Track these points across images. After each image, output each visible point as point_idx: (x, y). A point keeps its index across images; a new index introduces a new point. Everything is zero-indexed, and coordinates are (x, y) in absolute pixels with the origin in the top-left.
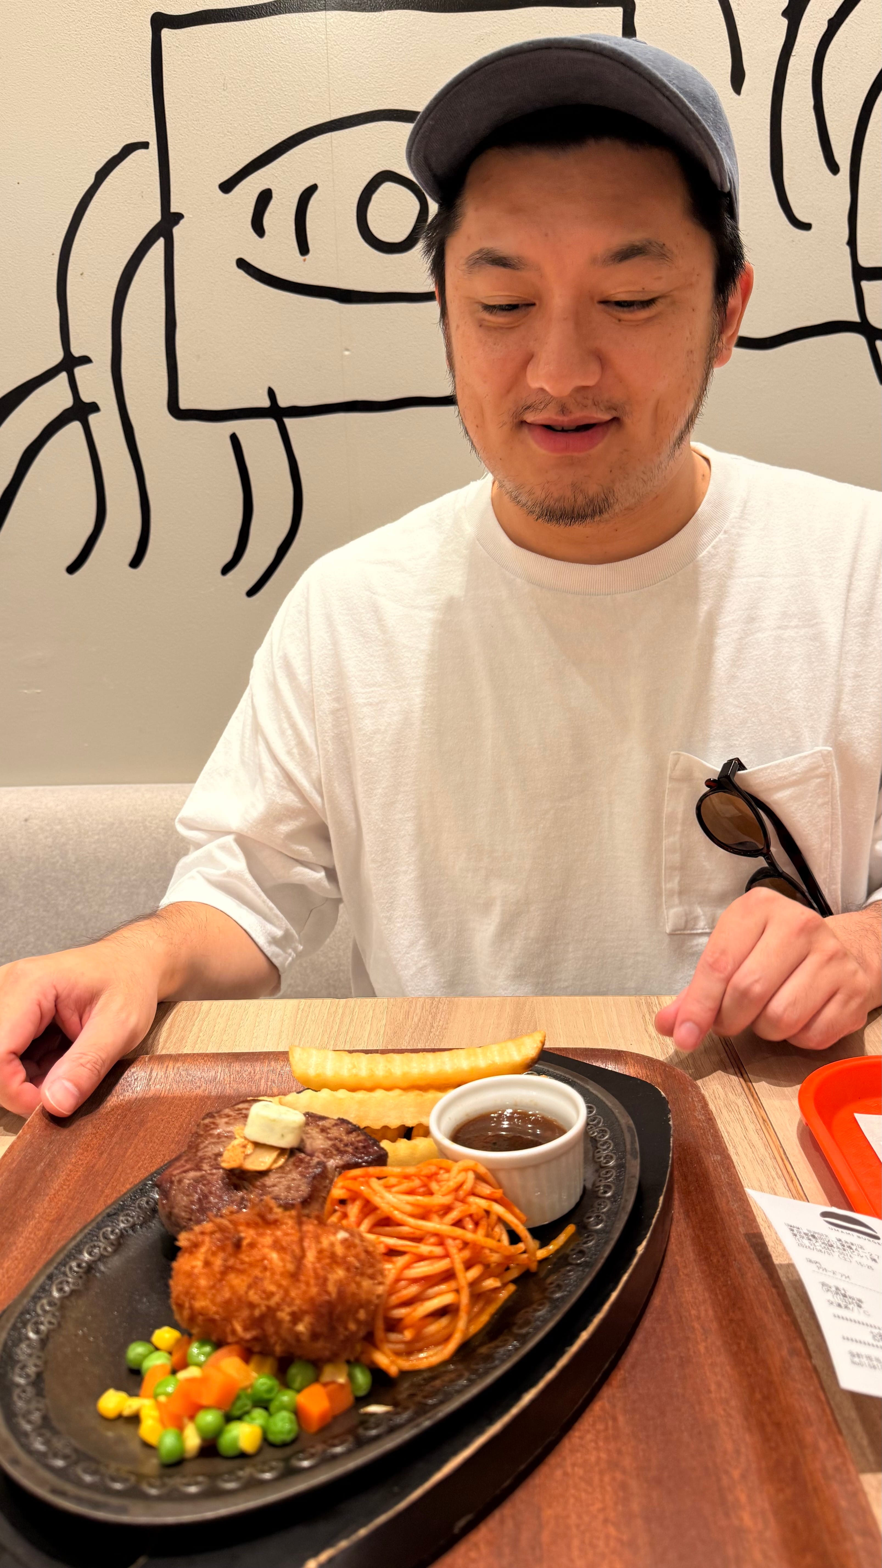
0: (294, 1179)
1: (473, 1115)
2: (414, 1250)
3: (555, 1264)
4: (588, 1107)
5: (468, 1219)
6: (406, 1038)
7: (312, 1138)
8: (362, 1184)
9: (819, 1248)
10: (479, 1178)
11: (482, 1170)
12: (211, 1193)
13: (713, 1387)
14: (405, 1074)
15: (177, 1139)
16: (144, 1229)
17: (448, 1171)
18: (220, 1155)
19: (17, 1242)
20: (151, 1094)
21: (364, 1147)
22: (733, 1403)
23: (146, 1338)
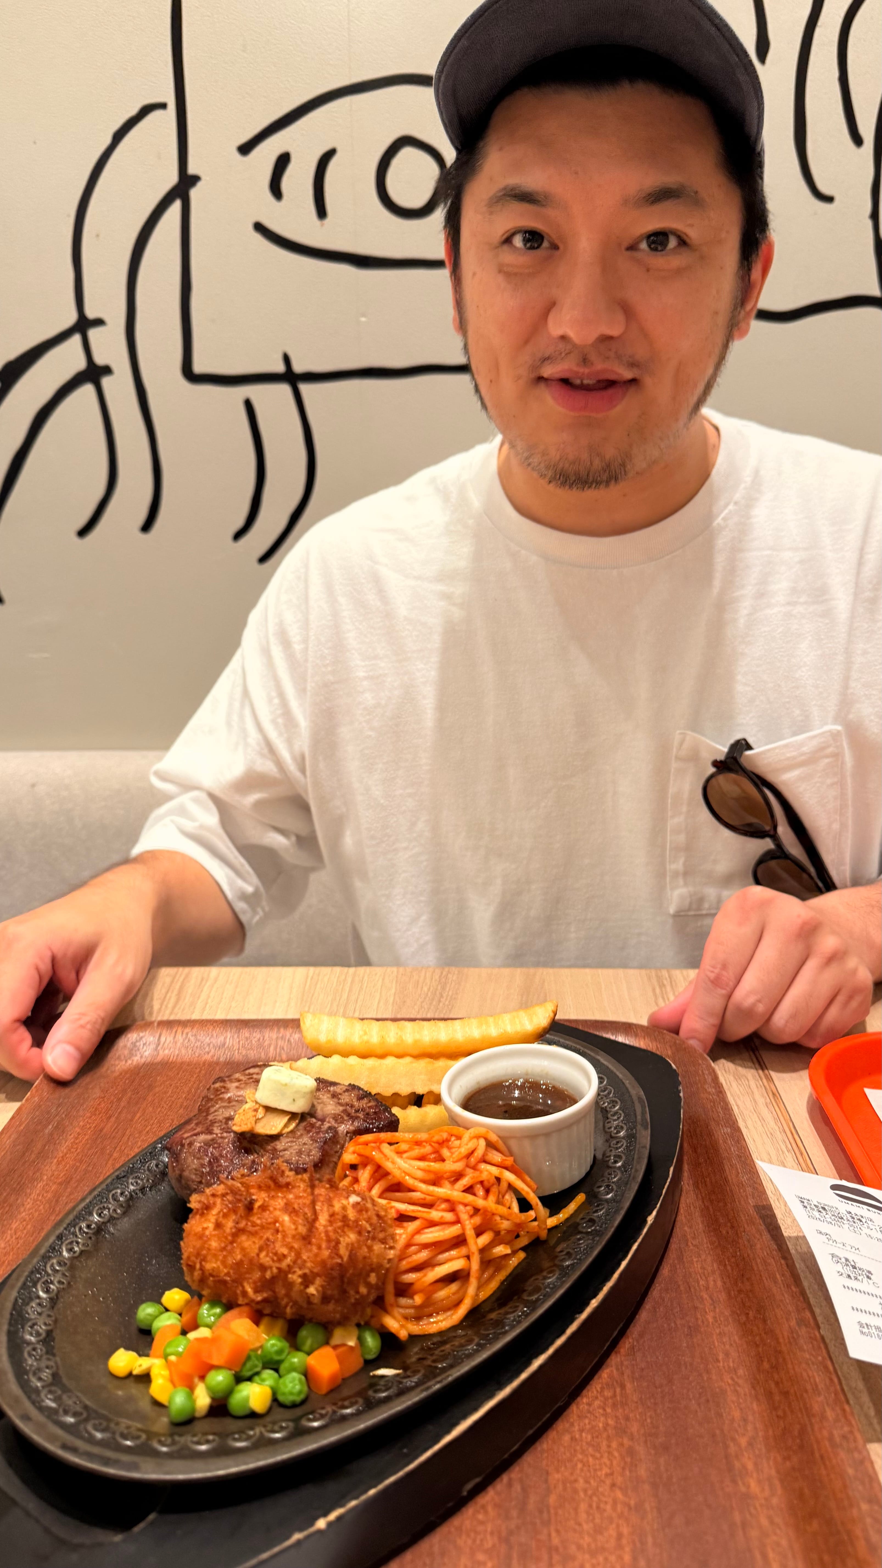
0: (305, 1144)
1: (483, 1084)
2: (425, 1215)
3: (564, 1232)
4: (599, 1078)
5: (479, 1186)
6: (416, 1007)
7: (322, 1103)
8: (373, 1149)
9: (829, 1220)
10: (490, 1145)
11: (493, 1138)
12: (221, 1156)
13: (721, 1356)
14: (416, 1042)
15: (185, 1104)
16: (154, 1192)
17: (459, 1138)
18: (230, 1118)
19: (26, 1203)
20: (159, 1059)
21: (375, 1113)
22: (741, 1372)
23: (157, 1299)
